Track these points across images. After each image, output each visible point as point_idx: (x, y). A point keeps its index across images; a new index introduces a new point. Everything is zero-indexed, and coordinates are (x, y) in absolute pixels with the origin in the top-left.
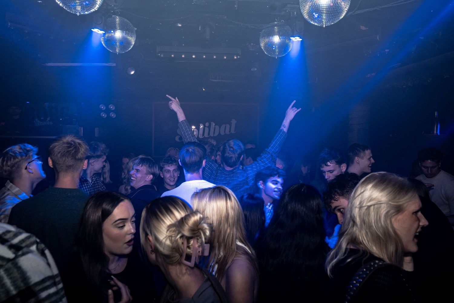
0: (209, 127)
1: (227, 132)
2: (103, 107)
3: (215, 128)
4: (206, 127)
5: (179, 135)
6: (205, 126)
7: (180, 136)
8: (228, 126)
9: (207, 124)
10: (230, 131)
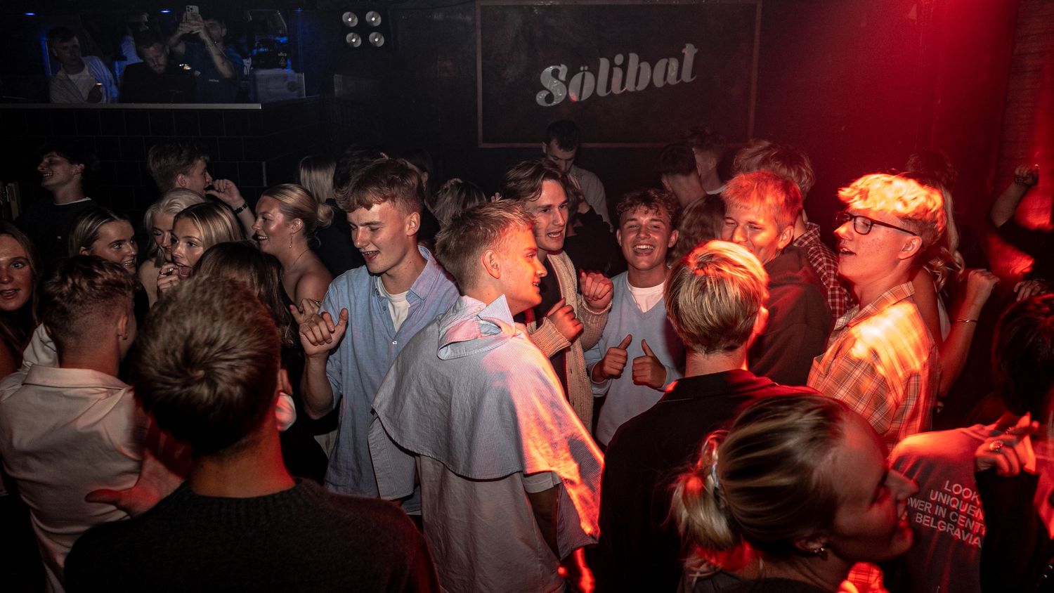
0: (624, 67)
1: (672, 79)
2: (350, 19)
3: (639, 70)
4: (616, 66)
5: (548, 90)
6: (612, 65)
7: (548, 93)
8: (674, 64)
9: (619, 59)
10: (679, 76)
